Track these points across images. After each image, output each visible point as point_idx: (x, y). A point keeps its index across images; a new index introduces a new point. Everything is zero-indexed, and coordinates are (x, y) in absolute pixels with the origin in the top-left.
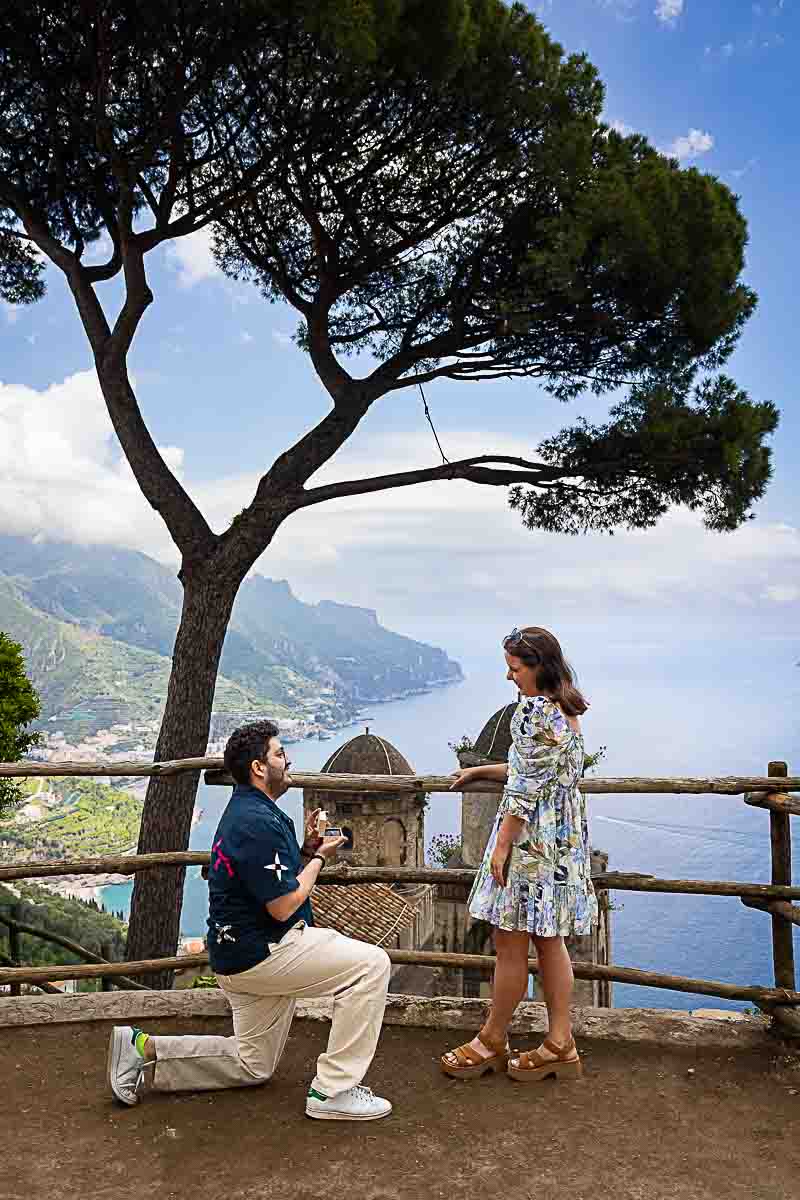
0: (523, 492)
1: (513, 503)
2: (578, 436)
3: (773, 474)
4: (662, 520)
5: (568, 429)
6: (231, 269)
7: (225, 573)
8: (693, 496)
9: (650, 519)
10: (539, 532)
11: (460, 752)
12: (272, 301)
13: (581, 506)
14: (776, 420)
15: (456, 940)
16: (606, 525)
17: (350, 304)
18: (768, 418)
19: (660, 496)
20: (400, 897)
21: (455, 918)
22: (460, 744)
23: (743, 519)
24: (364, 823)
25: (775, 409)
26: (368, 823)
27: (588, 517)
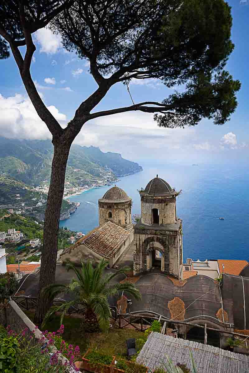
0: (158, 116)
1: (155, 119)
2: (174, 98)
3: (238, 105)
4: (199, 123)
5: (172, 95)
6: (68, 48)
7: (66, 141)
8: (210, 115)
9: (196, 122)
10: (163, 128)
11: (141, 192)
12: (82, 59)
13: (175, 120)
14: (240, 86)
15: (140, 244)
16: (182, 125)
17: (105, 59)
18: (237, 86)
19: (199, 116)
20: (125, 230)
21: (139, 239)
22: (140, 190)
23: (226, 120)
24: (115, 211)
25: (240, 83)
26: (116, 211)
27: (177, 123)
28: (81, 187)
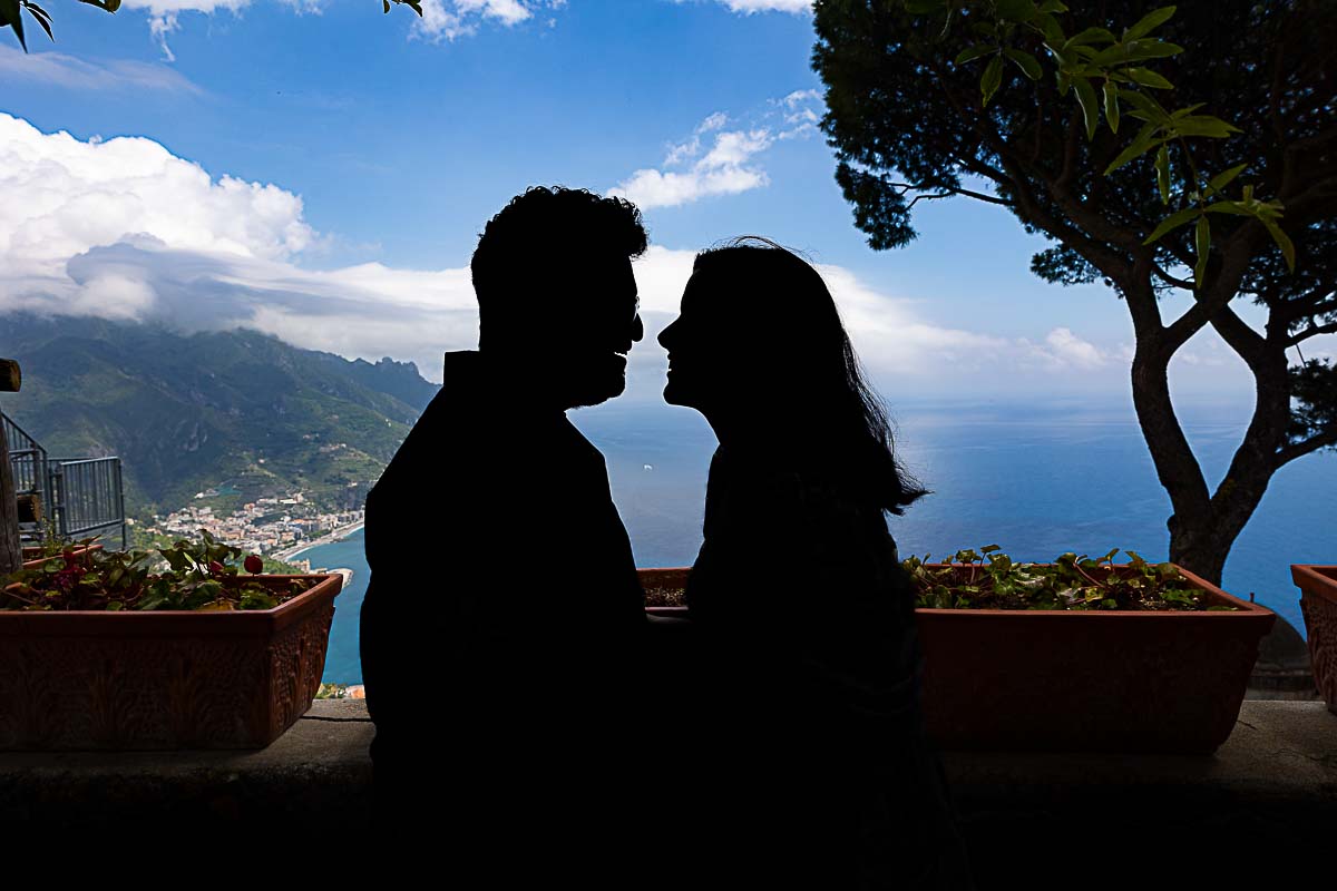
28: (349, 510)
